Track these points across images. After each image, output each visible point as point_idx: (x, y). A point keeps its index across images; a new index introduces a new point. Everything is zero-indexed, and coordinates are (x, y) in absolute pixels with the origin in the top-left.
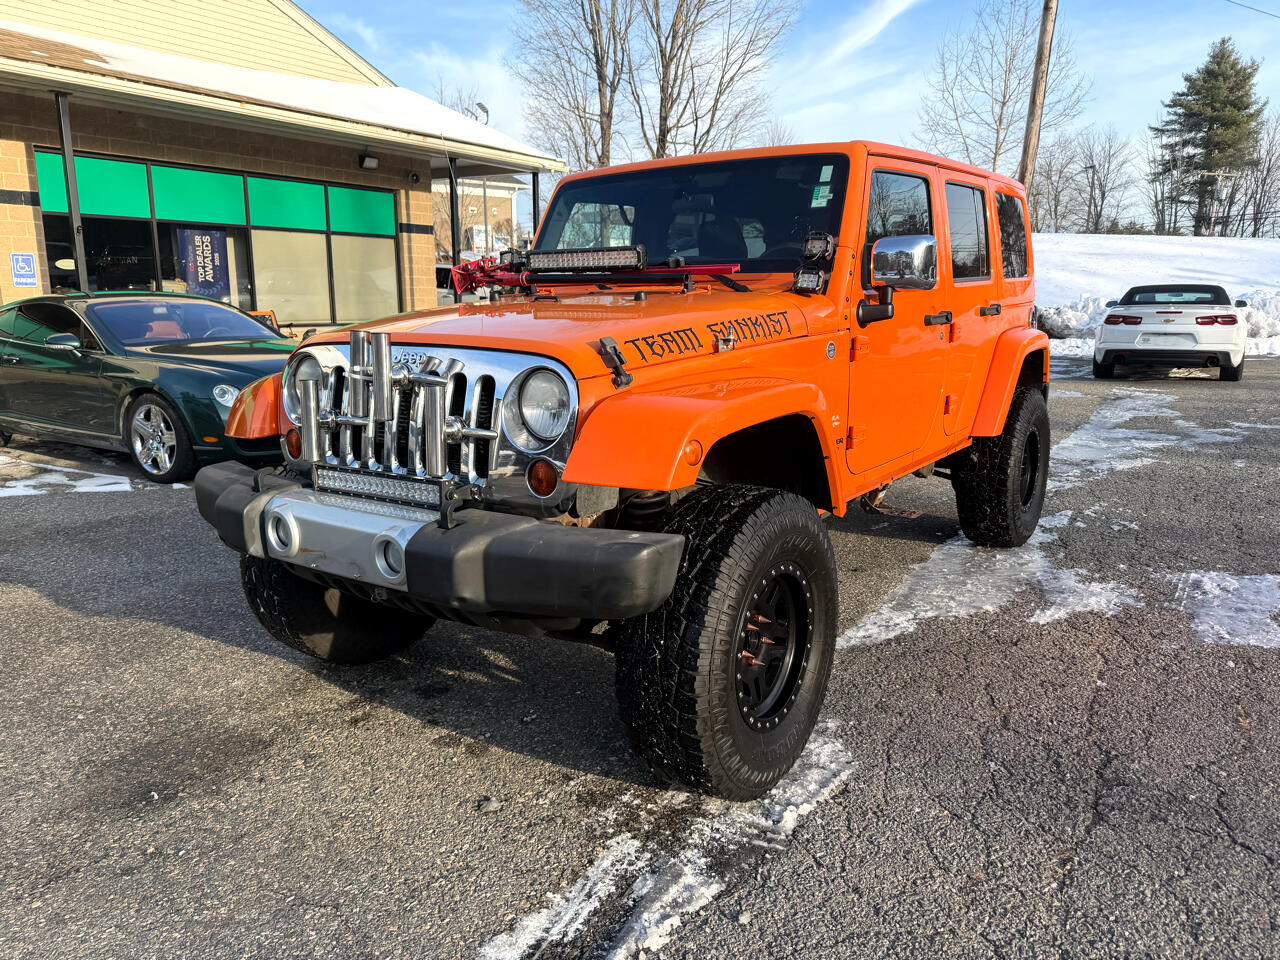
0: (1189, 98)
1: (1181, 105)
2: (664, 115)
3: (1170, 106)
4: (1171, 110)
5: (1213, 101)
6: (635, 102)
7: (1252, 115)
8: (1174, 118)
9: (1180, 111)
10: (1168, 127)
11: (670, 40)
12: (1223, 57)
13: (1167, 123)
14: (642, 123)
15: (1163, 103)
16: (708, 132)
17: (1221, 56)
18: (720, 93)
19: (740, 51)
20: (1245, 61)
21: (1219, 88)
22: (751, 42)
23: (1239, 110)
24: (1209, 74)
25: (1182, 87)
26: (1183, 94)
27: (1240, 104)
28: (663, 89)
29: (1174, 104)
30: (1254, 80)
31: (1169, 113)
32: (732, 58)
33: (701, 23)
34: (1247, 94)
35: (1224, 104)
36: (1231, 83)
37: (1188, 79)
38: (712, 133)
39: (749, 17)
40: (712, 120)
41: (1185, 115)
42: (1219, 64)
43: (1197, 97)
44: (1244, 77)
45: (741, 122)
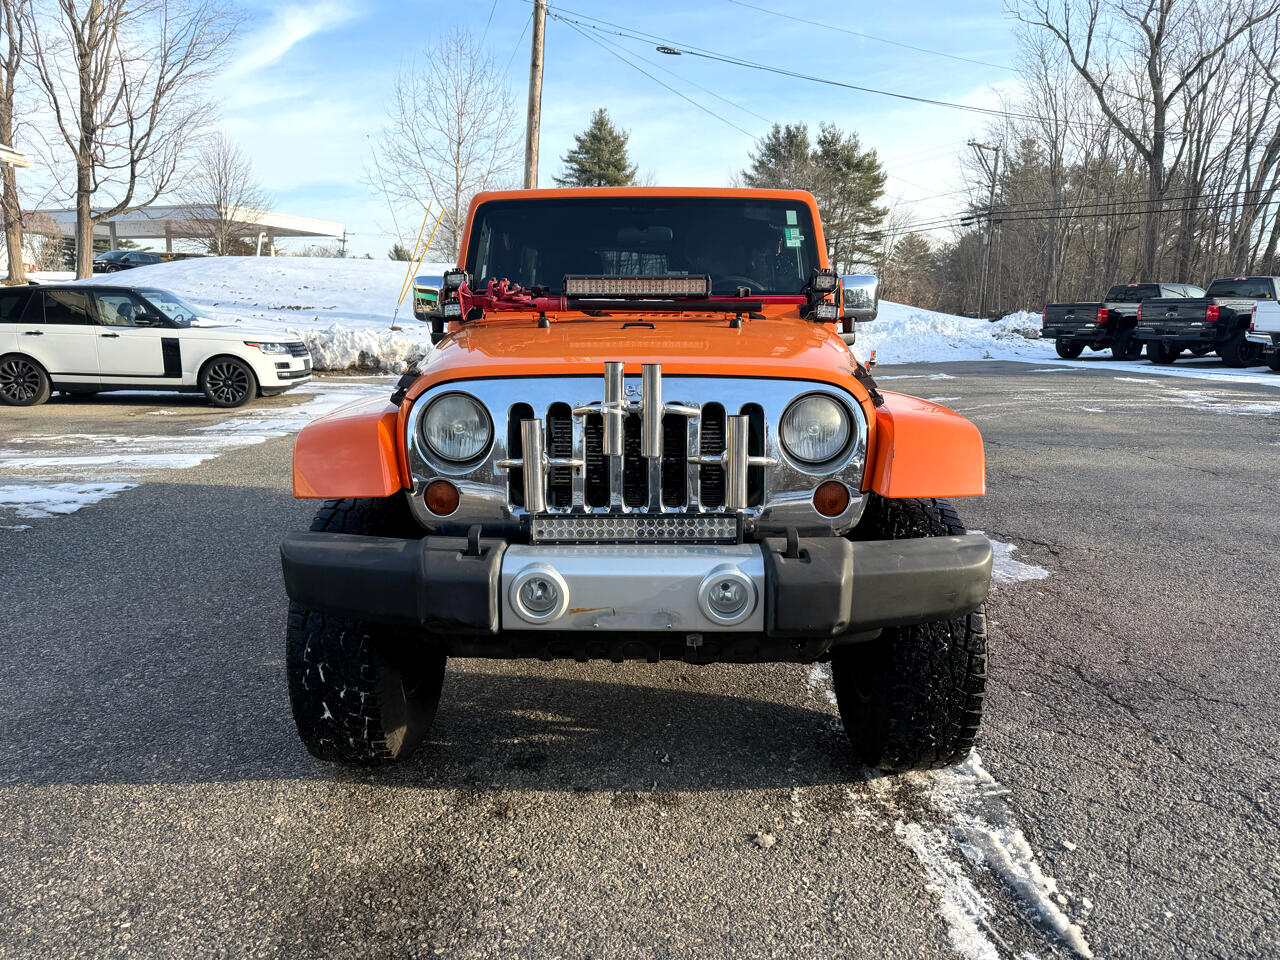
0: (581, 156)
1: (576, 162)
2: (86, 110)
3: (567, 161)
4: (568, 165)
5: (599, 161)
6: (48, 92)
7: (628, 176)
8: (571, 172)
9: (576, 166)
10: (568, 180)
11: (87, 26)
12: (602, 124)
13: (568, 176)
14: (59, 116)
15: (561, 158)
16: (148, 135)
17: (600, 123)
18: (160, 93)
19: (182, 53)
20: (617, 131)
21: (603, 150)
22: (193, 45)
23: (619, 170)
24: (594, 137)
25: (575, 146)
26: (575, 152)
27: (619, 166)
28: (84, 82)
29: (571, 160)
30: (626, 147)
31: (567, 167)
32: (172, 59)
33: (127, 13)
34: (623, 158)
35: (608, 164)
36: (611, 146)
37: (578, 139)
38: (154, 137)
39: (191, 17)
40: (152, 123)
41: (579, 170)
42: (600, 130)
43: (586, 156)
44: (618, 145)
45: (185, 130)
